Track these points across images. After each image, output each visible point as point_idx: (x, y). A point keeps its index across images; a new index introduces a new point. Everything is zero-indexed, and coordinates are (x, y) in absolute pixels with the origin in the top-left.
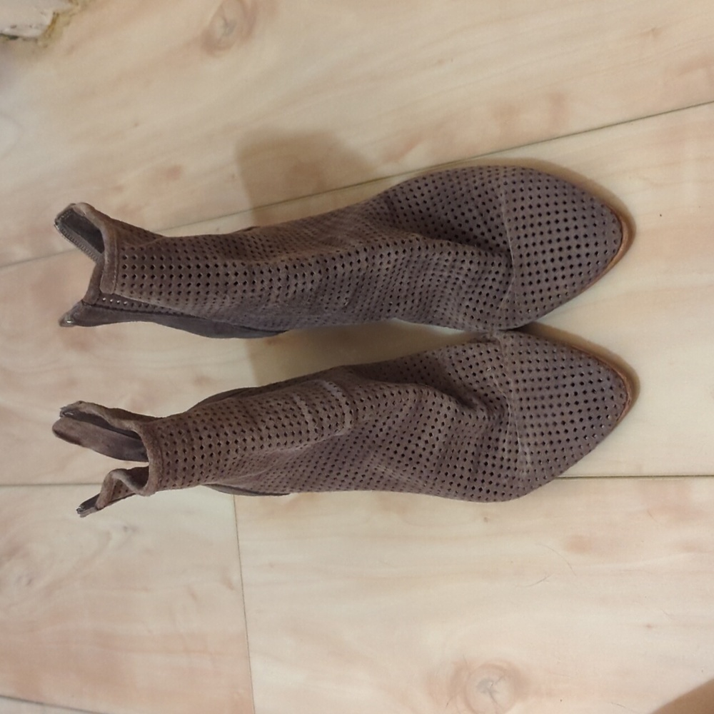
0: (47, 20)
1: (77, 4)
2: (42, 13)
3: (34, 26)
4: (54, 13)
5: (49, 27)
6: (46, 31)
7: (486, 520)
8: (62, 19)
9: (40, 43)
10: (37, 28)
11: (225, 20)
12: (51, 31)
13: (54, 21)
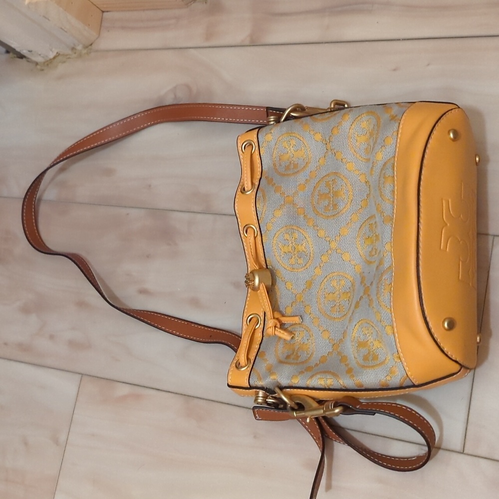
0: (51, 56)
1: (75, 53)
2: (51, 50)
3: (42, 55)
4: (57, 53)
5: (50, 60)
6: (48, 61)
7: (255, 437)
8: (60, 58)
9: (38, 67)
10: (43, 57)
11: (175, 96)
12: (49, 63)
13: (54, 58)
